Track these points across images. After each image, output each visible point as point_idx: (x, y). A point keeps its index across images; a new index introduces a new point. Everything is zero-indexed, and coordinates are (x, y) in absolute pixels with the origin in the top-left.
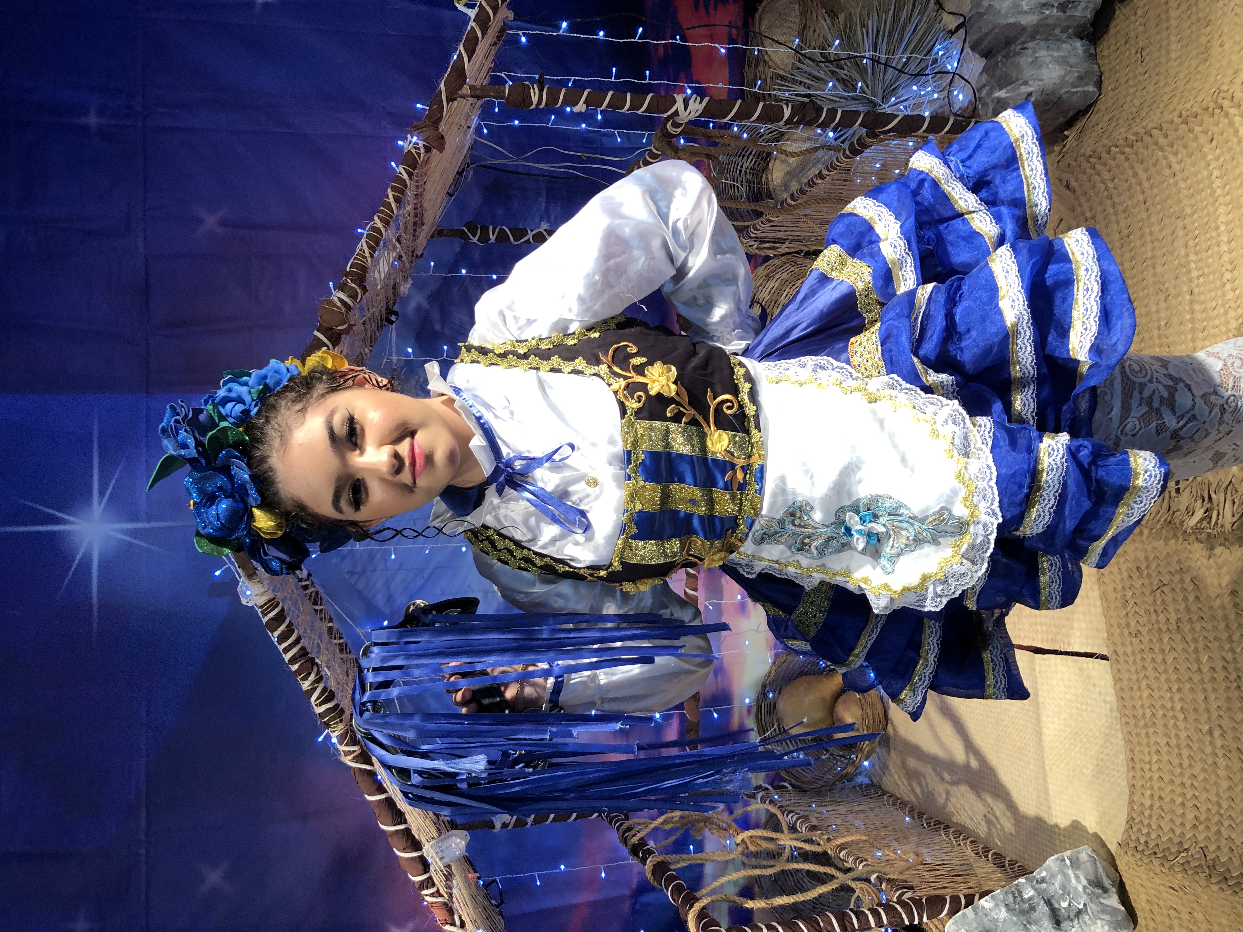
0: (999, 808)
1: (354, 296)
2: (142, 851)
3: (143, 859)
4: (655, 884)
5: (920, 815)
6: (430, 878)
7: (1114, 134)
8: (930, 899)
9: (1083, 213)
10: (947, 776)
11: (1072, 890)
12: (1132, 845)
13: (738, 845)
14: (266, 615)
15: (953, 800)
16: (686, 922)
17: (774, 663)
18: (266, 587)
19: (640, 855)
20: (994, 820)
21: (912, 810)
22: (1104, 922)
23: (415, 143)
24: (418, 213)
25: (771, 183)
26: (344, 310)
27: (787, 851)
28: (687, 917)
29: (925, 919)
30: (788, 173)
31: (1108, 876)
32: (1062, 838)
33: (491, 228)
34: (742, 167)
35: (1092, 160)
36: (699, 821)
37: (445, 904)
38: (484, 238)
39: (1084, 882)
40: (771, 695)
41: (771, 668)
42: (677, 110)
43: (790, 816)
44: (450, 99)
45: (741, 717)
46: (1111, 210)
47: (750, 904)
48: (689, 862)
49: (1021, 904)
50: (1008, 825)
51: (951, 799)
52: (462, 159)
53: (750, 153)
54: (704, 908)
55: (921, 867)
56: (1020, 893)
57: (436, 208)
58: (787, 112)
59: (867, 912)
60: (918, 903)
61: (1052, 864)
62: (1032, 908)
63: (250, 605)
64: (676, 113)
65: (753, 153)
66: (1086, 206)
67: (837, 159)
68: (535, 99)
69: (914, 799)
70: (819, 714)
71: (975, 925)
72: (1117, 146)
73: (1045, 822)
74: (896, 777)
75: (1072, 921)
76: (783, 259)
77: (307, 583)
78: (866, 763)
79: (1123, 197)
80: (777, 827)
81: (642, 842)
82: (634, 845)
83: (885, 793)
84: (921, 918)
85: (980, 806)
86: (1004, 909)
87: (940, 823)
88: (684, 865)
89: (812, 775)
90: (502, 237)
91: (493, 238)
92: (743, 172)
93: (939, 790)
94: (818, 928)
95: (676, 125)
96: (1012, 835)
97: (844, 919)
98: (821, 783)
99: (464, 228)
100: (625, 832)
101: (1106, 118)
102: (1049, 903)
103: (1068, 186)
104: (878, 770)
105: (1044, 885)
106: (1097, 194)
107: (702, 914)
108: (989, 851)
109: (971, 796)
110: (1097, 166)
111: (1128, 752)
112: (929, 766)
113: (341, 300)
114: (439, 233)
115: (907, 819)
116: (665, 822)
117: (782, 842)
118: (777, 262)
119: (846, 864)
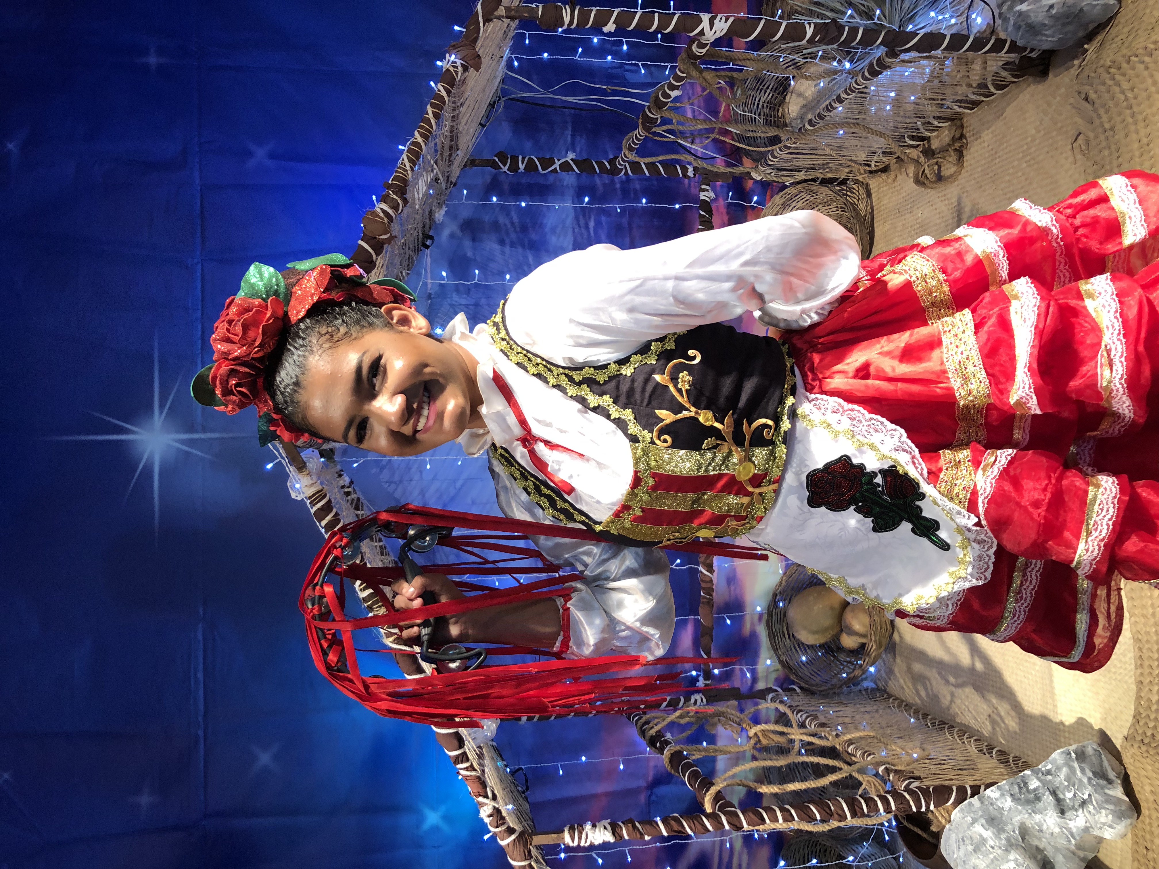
0: (1003, 708)
1: (395, 208)
2: (201, 733)
3: (202, 740)
4: (673, 771)
5: (925, 716)
6: (465, 753)
7: (1133, 45)
8: (936, 788)
9: (1102, 125)
10: (952, 680)
11: (1077, 782)
12: (1139, 738)
13: (751, 738)
14: (314, 505)
15: (958, 701)
16: (702, 805)
17: (785, 574)
18: (315, 477)
19: (658, 745)
20: (998, 719)
21: (917, 712)
22: (1108, 811)
23: (453, 62)
24: (454, 136)
25: (787, 116)
26: (386, 220)
27: (797, 745)
28: (703, 799)
29: (932, 807)
30: (804, 106)
31: (1113, 769)
32: (1067, 735)
33: (520, 158)
34: (759, 101)
35: (1113, 70)
36: (713, 716)
37: (478, 777)
38: (514, 168)
39: (1090, 774)
40: (781, 604)
41: (782, 578)
42: (703, 29)
43: (799, 715)
44: (486, 20)
45: (752, 624)
46: (1130, 120)
47: (764, 789)
48: (703, 754)
49: (1027, 794)
50: (1012, 724)
51: (956, 700)
52: (494, 90)
53: (768, 88)
54: (719, 792)
55: (927, 761)
56: (1026, 784)
57: (469, 137)
58: (810, 32)
59: (876, 799)
60: (925, 791)
61: (1057, 757)
62: (1038, 798)
63: (299, 498)
64: (702, 33)
65: (771, 87)
66: (1105, 118)
67: (856, 82)
68: (567, 20)
69: (919, 702)
70: (827, 621)
71: (980, 813)
72: (1137, 56)
73: (1050, 721)
74: (902, 681)
75: (1076, 810)
76: (800, 187)
77: (349, 489)
78: (872, 669)
79: (1142, 106)
80: (788, 723)
81: (660, 734)
82: (652, 737)
83: (890, 696)
84: (927, 806)
85: (985, 707)
86: (1009, 799)
87: (945, 723)
88: (699, 757)
89: (819, 678)
90: (531, 166)
91: (522, 167)
92: (760, 106)
93: (944, 693)
94: (828, 811)
95: (702, 46)
96: (1015, 733)
97: (853, 804)
98: (829, 685)
99: (496, 158)
100: (643, 725)
101: (1126, 30)
102: (1054, 793)
103: (1086, 99)
104: (884, 675)
105: (1050, 777)
106: (1116, 105)
107: (718, 797)
108: (993, 749)
109: (976, 698)
110: (1118, 77)
111: (1136, 650)
112: (934, 670)
113: (384, 211)
114: (472, 162)
115: (912, 720)
116: (681, 717)
117: (792, 737)
118: (793, 190)
119: (853, 758)
